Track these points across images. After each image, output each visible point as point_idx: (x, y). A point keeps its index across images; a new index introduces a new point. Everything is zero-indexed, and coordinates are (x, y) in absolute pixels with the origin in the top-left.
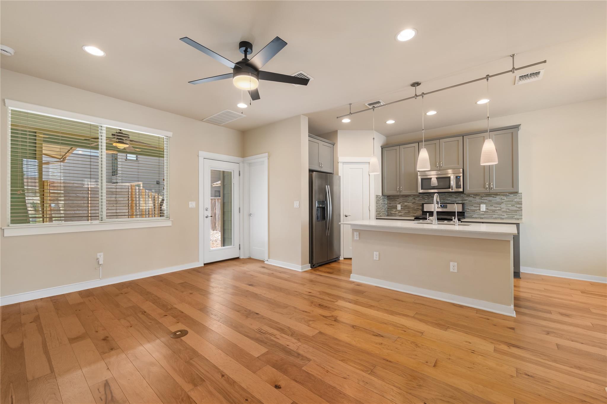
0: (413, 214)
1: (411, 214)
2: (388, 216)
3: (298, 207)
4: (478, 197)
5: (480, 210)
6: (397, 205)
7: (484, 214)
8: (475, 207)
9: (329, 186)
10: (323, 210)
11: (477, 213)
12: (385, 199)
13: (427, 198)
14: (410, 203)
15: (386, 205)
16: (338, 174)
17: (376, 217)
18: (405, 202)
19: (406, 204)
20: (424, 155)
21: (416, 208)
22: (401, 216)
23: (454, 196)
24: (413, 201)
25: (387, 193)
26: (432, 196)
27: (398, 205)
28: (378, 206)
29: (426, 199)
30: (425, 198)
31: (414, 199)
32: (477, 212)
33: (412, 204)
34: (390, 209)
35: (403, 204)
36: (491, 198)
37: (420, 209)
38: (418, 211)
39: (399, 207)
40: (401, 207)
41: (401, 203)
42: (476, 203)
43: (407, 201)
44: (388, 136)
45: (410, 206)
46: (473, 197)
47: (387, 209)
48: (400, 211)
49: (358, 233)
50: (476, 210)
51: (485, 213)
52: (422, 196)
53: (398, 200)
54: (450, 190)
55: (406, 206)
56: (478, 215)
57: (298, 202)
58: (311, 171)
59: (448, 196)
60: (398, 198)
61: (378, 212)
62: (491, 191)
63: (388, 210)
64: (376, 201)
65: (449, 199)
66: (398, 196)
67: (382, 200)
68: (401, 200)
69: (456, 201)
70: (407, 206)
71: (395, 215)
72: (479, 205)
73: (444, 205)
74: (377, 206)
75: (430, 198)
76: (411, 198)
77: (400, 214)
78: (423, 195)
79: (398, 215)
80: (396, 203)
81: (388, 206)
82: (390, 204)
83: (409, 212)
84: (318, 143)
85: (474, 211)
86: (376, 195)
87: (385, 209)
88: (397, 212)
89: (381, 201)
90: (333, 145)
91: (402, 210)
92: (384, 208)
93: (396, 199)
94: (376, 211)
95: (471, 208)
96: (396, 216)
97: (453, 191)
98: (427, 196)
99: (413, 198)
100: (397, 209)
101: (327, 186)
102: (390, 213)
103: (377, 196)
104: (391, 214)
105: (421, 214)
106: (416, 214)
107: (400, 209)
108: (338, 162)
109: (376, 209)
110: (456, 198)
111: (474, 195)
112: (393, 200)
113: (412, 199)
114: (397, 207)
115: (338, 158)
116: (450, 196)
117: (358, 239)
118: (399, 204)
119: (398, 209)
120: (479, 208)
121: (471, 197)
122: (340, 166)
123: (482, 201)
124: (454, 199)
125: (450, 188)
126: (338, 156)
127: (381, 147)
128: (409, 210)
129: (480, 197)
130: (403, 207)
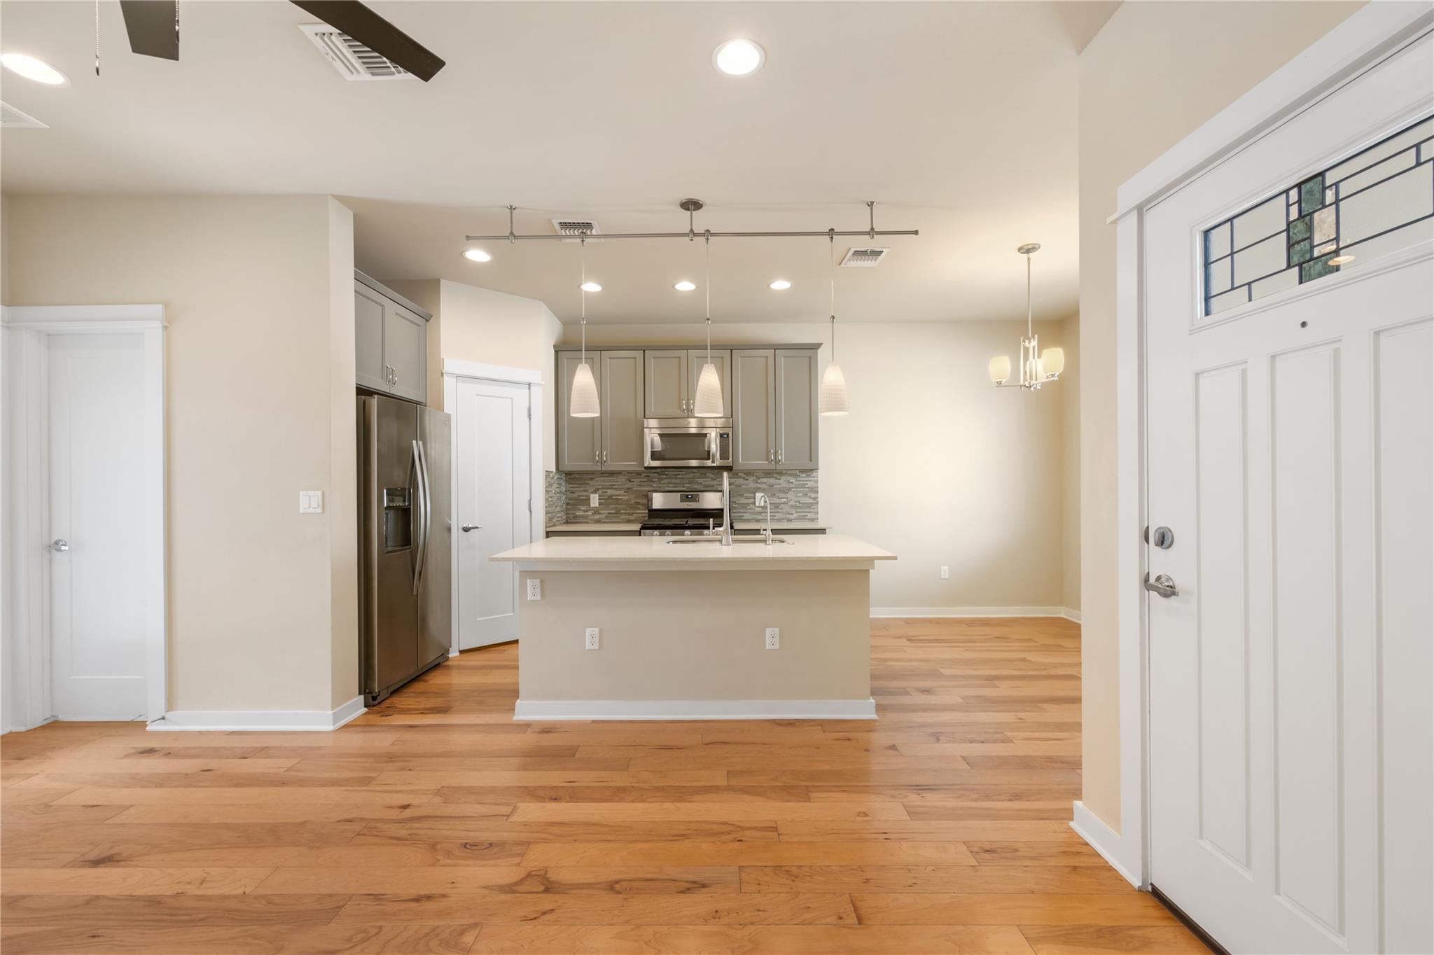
0: (627, 517)
1: (622, 517)
2: (567, 522)
3: (319, 510)
4: (751, 479)
5: (755, 504)
6: (589, 496)
7: (762, 513)
8: (747, 498)
9: (420, 443)
10: (405, 516)
11: (750, 511)
12: (561, 482)
13: (656, 480)
14: (620, 489)
15: (564, 496)
16: (440, 407)
17: (546, 527)
18: (608, 489)
19: (610, 492)
20: (709, 379)
21: (633, 502)
22: (598, 521)
23: (711, 476)
24: (627, 486)
25: (568, 465)
26: (667, 475)
27: (592, 496)
28: (550, 499)
29: (654, 482)
30: (654, 480)
31: (630, 481)
32: (750, 509)
33: (625, 492)
34: (573, 505)
35: (603, 492)
36: (772, 481)
37: (643, 505)
38: (638, 509)
39: (595, 500)
40: (599, 499)
41: (600, 492)
42: (747, 491)
43: (614, 485)
44: (568, 323)
45: (620, 497)
46: (744, 478)
47: (564, 505)
48: (596, 511)
49: (537, 582)
50: (748, 504)
51: (763, 511)
52: (645, 475)
53: (592, 483)
54: (709, 463)
55: (610, 497)
56: (751, 513)
57: (319, 493)
58: (362, 392)
59: (698, 474)
60: (592, 479)
61: (550, 515)
62: (778, 467)
63: (567, 509)
64: (546, 487)
65: (700, 480)
66: (593, 473)
67: (558, 484)
68: (599, 483)
69: (713, 486)
70: (614, 497)
71: (584, 520)
72: (752, 495)
73: (692, 495)
74: (547, 499)
75: (663, 479)
76: (622, 479)
77: (597, 517)
78: (649, 473)
79: (591, 520)
80: (587, 491)
81: (566, 498)
82: (573, 492)
83: (618, 512)
84: (383, 306)
85: (744, 506)
86: (546, 471)
87: (562, 507)
88: (590, 513)
89: (555, 485)
90: (427, 320)
91: (601, 506)
92: (560, 504)
93: (587, 482)
94: (546, 513)
95: (739, 500)
96: (587, 523)
97: (715, 465)
98: (656, 474)
99: (627, 480)
100: (589, 504)
101: (414, 442)
102: (572, 516)
103: (548, 473)
104: (576, 517)
105: (647, 515)
106: (635, 515)
107: (597, 505)
108: (442, 374)
109: (546, 507)
110: (713, 479)
111: (745, 474)
112: (579, 482)
113: (624, 480)
114: (589, 499)
115: (440, 362)
116: (702, 474)
117: (538, 597)
118: (595, 492)
119: (592, 505)
120: (753, 500)
121: (740, 477)
122: (448, 384)
123: (759, 486)
124: (711, 483)
125: (709, 459)
126: (442, 356)
127: (554, 346)
128: (617, 508)
129: (754, 478)
130: (603, 501)
